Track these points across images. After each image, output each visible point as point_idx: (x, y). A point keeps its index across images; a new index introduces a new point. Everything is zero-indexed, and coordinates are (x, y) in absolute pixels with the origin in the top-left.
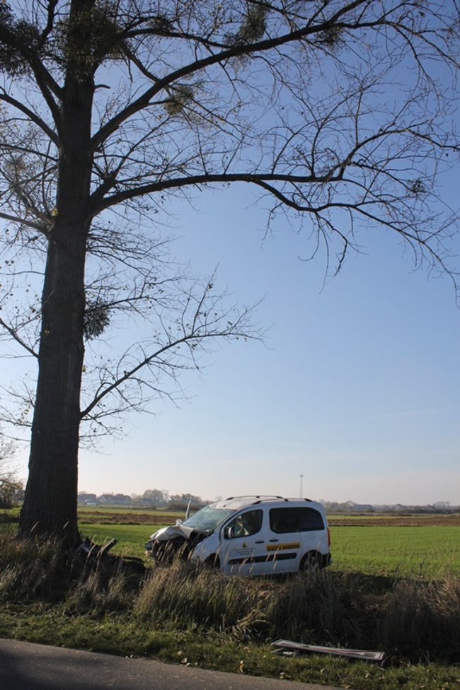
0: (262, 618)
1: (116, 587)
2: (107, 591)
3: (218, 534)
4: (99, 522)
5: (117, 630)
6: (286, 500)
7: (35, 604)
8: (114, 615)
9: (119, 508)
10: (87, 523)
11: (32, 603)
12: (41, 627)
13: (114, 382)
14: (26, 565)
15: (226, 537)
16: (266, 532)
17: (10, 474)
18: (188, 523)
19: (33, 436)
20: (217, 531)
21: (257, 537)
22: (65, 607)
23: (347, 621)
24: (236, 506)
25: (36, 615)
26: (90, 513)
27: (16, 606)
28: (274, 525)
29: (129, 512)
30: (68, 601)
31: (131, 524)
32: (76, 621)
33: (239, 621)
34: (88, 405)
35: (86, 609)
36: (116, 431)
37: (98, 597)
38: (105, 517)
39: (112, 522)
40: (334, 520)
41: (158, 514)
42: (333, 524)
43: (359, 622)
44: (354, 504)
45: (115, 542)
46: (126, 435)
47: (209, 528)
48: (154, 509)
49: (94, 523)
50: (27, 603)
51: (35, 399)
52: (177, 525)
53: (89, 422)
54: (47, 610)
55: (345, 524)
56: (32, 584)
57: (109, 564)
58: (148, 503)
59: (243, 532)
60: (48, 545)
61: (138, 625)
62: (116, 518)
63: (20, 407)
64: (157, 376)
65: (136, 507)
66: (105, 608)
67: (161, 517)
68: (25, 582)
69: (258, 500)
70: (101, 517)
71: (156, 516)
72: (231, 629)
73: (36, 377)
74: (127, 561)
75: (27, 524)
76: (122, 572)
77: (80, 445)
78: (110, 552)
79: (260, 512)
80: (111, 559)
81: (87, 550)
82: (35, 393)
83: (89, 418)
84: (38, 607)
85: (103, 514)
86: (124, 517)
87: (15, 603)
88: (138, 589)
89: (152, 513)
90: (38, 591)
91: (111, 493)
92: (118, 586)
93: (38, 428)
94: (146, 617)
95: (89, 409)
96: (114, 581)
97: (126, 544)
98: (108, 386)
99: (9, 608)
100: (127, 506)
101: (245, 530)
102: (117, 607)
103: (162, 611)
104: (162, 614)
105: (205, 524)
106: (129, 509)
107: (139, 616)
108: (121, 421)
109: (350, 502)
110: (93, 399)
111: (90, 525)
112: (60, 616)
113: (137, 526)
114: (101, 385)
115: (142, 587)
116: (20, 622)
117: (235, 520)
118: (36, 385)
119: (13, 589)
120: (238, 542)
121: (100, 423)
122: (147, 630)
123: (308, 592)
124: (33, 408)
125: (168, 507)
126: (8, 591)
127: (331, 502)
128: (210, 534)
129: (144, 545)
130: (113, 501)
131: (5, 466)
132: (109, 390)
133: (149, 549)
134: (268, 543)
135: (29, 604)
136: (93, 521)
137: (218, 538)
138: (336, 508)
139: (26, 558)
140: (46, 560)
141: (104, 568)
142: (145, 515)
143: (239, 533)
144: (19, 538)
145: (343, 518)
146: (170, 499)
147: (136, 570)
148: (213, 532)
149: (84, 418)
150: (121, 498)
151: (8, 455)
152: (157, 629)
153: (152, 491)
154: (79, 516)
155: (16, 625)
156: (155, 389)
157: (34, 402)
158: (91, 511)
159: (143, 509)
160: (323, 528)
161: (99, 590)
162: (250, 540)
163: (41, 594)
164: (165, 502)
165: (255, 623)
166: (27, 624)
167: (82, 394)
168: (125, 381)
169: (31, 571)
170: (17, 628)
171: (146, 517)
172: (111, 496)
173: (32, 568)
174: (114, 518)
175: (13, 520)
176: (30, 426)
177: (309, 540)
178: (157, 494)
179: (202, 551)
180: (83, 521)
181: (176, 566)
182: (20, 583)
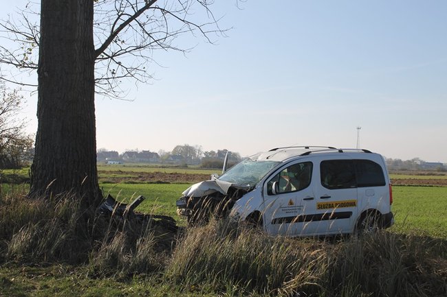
0: (312, 280)
1: (144, 247)
2: (135, 252)
3: (261, 190)
4: (123, 181)
5: (147, 292)
6: (341, 151)
7: (54, 267)
8: (144, 277)
9: (145, 167)
10: (109, 182)
11: (50, 265)
12: (62, 289)
13: (133, 14)
14: (42, 225)
15: (270, 193)
16: (316, 187)
17: (16, 129)
18: (225, 177)
19: (40, 79)
20: (259, 186)
21: (306, 192)
22: (89, 268)
23: (410, 284)
24: (281, 157)
25: (57, 278)
26: (111, 172)
27: (34, 268)
28: (326, 180)
29: (157, 170)
30: (91, 263)
31: (159, 182)
32: (101, 284)
33: (285, 283)
34: (103, 42)
35: (112, 271)
36: (138, 72)
37: (125, 258)
38: (129, 175)
39: (137, 181)
40: (396, 180)
41: (190, 172)
42: (396, 184)
43: (425, 287)
44: (421, 162)
45: (142, 199)
46: (151, 77)
47: (249, 183)
48: (186, 167)
49: (117, 182)
50: (45, 266)
51: (39, 35)
52: (212, 180)
53: (106, 62)
54: (68, 272)
55: (410, 183)
56: (50, 245)
57: (135, 223)
58: (178, 160)
59: (289, 187)
60: (66, 203)
61: (170, 287)
62: (142, 177)
63: (22, 46)
64: (185, 5)
65: (165, 165)
66: (133, 269)
67: (194, 175)
68: (42, 244)
69: (307, 150)
70: (124, 176)
71: (187, 175)
72: (276, 292)
73: (39, 10)
74: (157, 219)
75: (40, 181)
76: (151, 231)
77: (96, 89)
78: (136, 210)
79: (309, 165)
80: (138, 218)
81: (110, 208)
82: (38, 29)
83: (105, 56)
84: (57, 269)
85: (127, 173)
86: (152, 176)
87: (32, 266)
88: (170, 250)
89: (183, 171)
90: (57, 252)
91: (135, 150)
92: (147, 246)
93: (45, 69)
94: (180, 279)
95: (105, 46)
96: (143, 241)
97: (154, 203)
98: (126, 18)
99: (25, 271)
100: (154, 165)
101: (292, 186)
102: (147, 269)
103: (198, 272)
104: (197, 276)
105: (245, 178)
106: (156, 167)
107: (172, 277)
108: (143, 60)
109: (417, 159)
110: (108, 34)
111: (113, 185)
112: (83, 279)
113: (167, 185)
114: (117, 16)
115: (174, 247)
116: (38, 285)
117: (280, 173)
118: (39, 18)
119: (29, 251)
120: (284, 199)
121: (119, 63)
122: (181, 292)
123: (366, 253)
124: (38, 47)
125: (201, 165)
126: (23, 253)
127: (393, 159)
128: (251, 190)
129: (175, 204)
130: (139, 159)
131: (9, 119)
132: (127, 23)
133: (180, 207)
134: (318, 200)
135: (47, 266)
136: (116, 180)
137: (261, 194)
138: (399, 166)
139: (40, 218)
140: (64, 220)
141: (130, 227)
142: (176, 173)
143: (284, 188)
144: (31, 196)
145: (408, 177)
146: (203, 156)
147: (167, 230)
148: (254, 187)
149: (99, 57)
150: (147, 155)
151: (12, 107)
152: (192, 292)
153: (183, 147)
154: (99, 175)
155: (34, 288)
156: (183, 21)
157: (38, 40)
158: (113, 169)
159: (172, 167)
160: (384, 184)
161: (126, 251)
162: (298, 197)
163: (59, 256)
164: (198, 160)
165: (303, 286)
166: (46, 286)
167: (95, 29)
168: (146, 11)
169: (47, 231)
170: (36, 291)
171: (177, 176)
172: (136, 153)
173: (48, 229)
174: (140, 177)
175: (24, 180)
176: (35, 68)
177: (367, 198)
178: (189, 150)
179: (242, 208)
180: (106, 180)
181: (213, 224)
182: (36, 245)
